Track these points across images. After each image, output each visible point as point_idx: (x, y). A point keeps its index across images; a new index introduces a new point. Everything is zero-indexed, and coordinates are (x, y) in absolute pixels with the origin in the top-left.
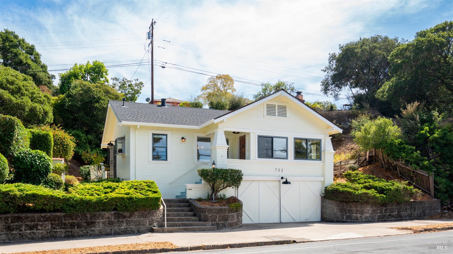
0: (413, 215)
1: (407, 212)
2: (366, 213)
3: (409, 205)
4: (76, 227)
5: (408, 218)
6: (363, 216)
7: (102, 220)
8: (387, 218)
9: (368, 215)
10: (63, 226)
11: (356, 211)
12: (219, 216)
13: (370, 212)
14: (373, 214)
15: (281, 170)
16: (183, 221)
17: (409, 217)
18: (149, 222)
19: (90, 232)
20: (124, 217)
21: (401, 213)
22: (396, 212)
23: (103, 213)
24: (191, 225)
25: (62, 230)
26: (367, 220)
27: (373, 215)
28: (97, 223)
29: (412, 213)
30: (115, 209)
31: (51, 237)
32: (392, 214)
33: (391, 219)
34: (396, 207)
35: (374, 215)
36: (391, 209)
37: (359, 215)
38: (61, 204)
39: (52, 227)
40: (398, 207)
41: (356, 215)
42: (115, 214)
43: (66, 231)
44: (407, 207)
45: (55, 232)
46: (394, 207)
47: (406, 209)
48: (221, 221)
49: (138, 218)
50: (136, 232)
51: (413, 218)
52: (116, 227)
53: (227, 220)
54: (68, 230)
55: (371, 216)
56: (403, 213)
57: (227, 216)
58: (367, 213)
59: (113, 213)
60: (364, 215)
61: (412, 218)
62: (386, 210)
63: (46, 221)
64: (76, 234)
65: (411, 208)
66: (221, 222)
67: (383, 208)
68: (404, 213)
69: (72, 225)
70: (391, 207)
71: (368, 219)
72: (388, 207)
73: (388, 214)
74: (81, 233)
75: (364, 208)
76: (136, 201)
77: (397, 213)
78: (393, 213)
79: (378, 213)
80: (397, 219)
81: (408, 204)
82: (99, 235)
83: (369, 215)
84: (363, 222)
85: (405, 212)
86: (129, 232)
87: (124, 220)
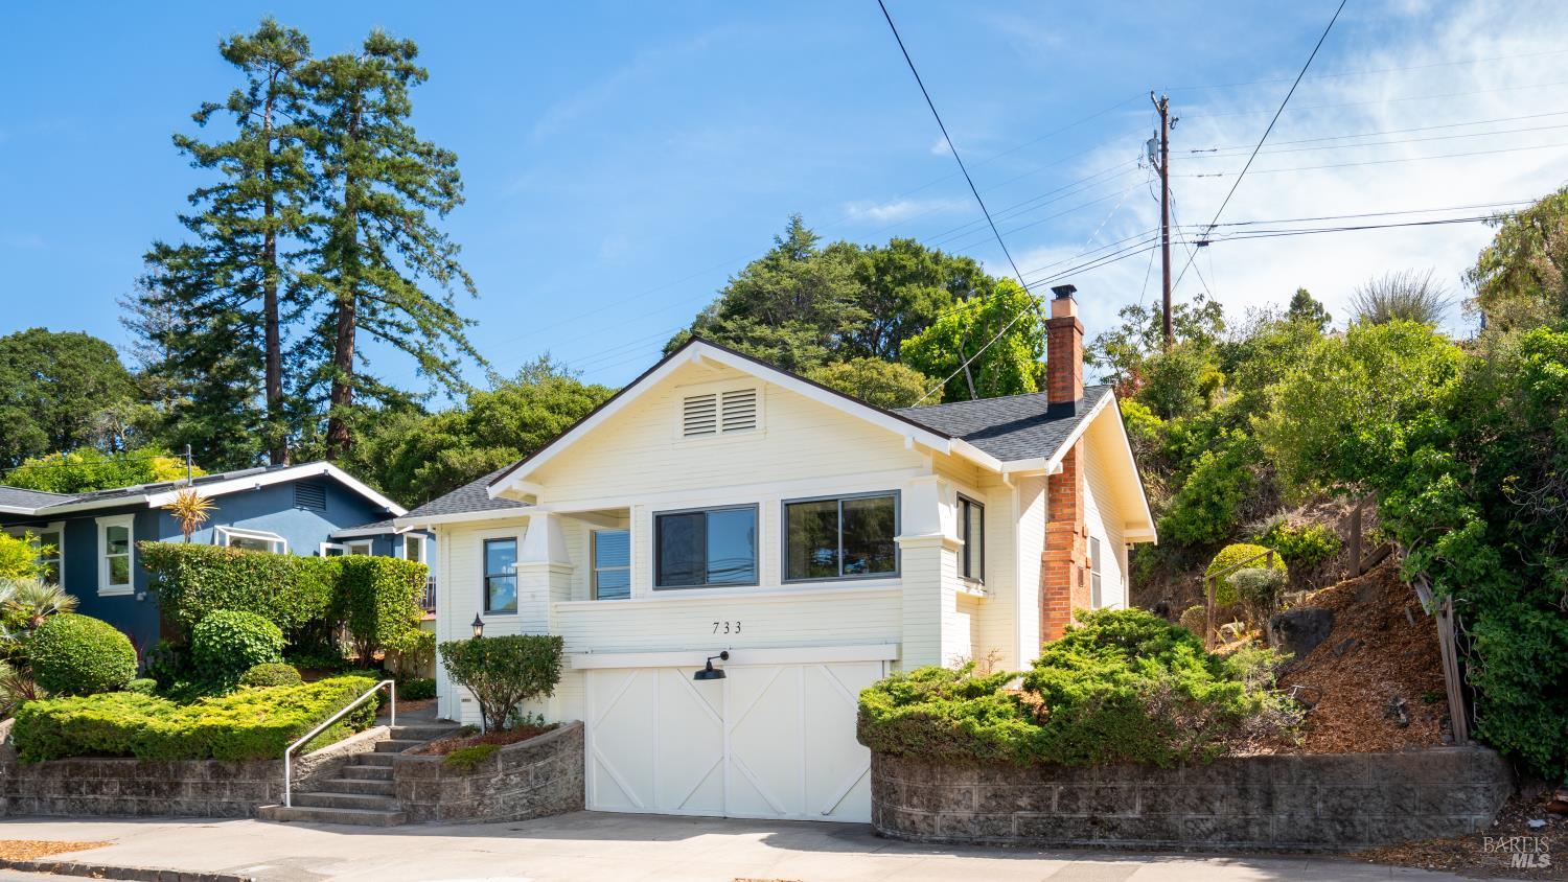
0: (1255, 830)
1: (1213, 813)
2: (952, 806)
3: (1227, 774)
4: (153, 792)
5: (1219, 846)
6: (938, 818)
7: (192, 781)
8: (1079, 836)
9: (964, 814)
10: (134, 787)
11: (907, 791)
12: (417, 783)
13: (976, 801)
14: (991, 812)
15: (733, 628)
16: (362, 793)
17: (1229, 839)
18: (271, 789)
19: (174, 807)
20: (227, 775)
21: (1172, 818)
22: (1138, 807)
23: (193, 762)
24: (354, 805)
25: (134, 798)
26: (960, 835)
27: (991, 816)
28: (184, 787)
29: (1248, 822)
30: (211, 757)
31: (120, 813)
32: (1110, 815)
33: (1101, 841)
34: (1138, 784)
35: (1001, 814)
36: (1102, 793)
37: (918, 813)
38: (123, 740)
39: (121, 789)
40: (1151, 783)
41: (910, 810)
42: (212, 766)
43: (140, 801)
44: (1210, 786)
45: (125, 800)
46: (1125, 785)
47: (1202, 799)
48: (421, 798)
49: (250, 778)
50: (247, 814)
51: (1257, 844)
52: (214, 800)
53: (438, 799)
54: (141, 798)
55: (981, 818)
56: (1181, 819)
57: (438, 785)
58: (958, 803)
59: (208, 763)
60: (942, 812)
61: (1246, 844)
62: (1071, 795)
63: (112, 776)
64: (153, 809)
65: (1243, 792)
66: (424, 803)
67: (1051, 784)
68: (1191, 815)
69: (149, 787)
70: (1101, 784)
71: (965, 832)
72: (1085, 784)
73: (1083, 815)
74: (161, 808)
75: (942, 779)
76: (238, 735)
77: (1142, 813)
78: (1114, 812)
79: (1020, 808)
80: (1141, 842)
81: (1219, 773)
82: (187, 814)
83: (972, 816)
84: (939, 842)
85: (1196, 809)
86: (235, 812)
87: (227, 782)
